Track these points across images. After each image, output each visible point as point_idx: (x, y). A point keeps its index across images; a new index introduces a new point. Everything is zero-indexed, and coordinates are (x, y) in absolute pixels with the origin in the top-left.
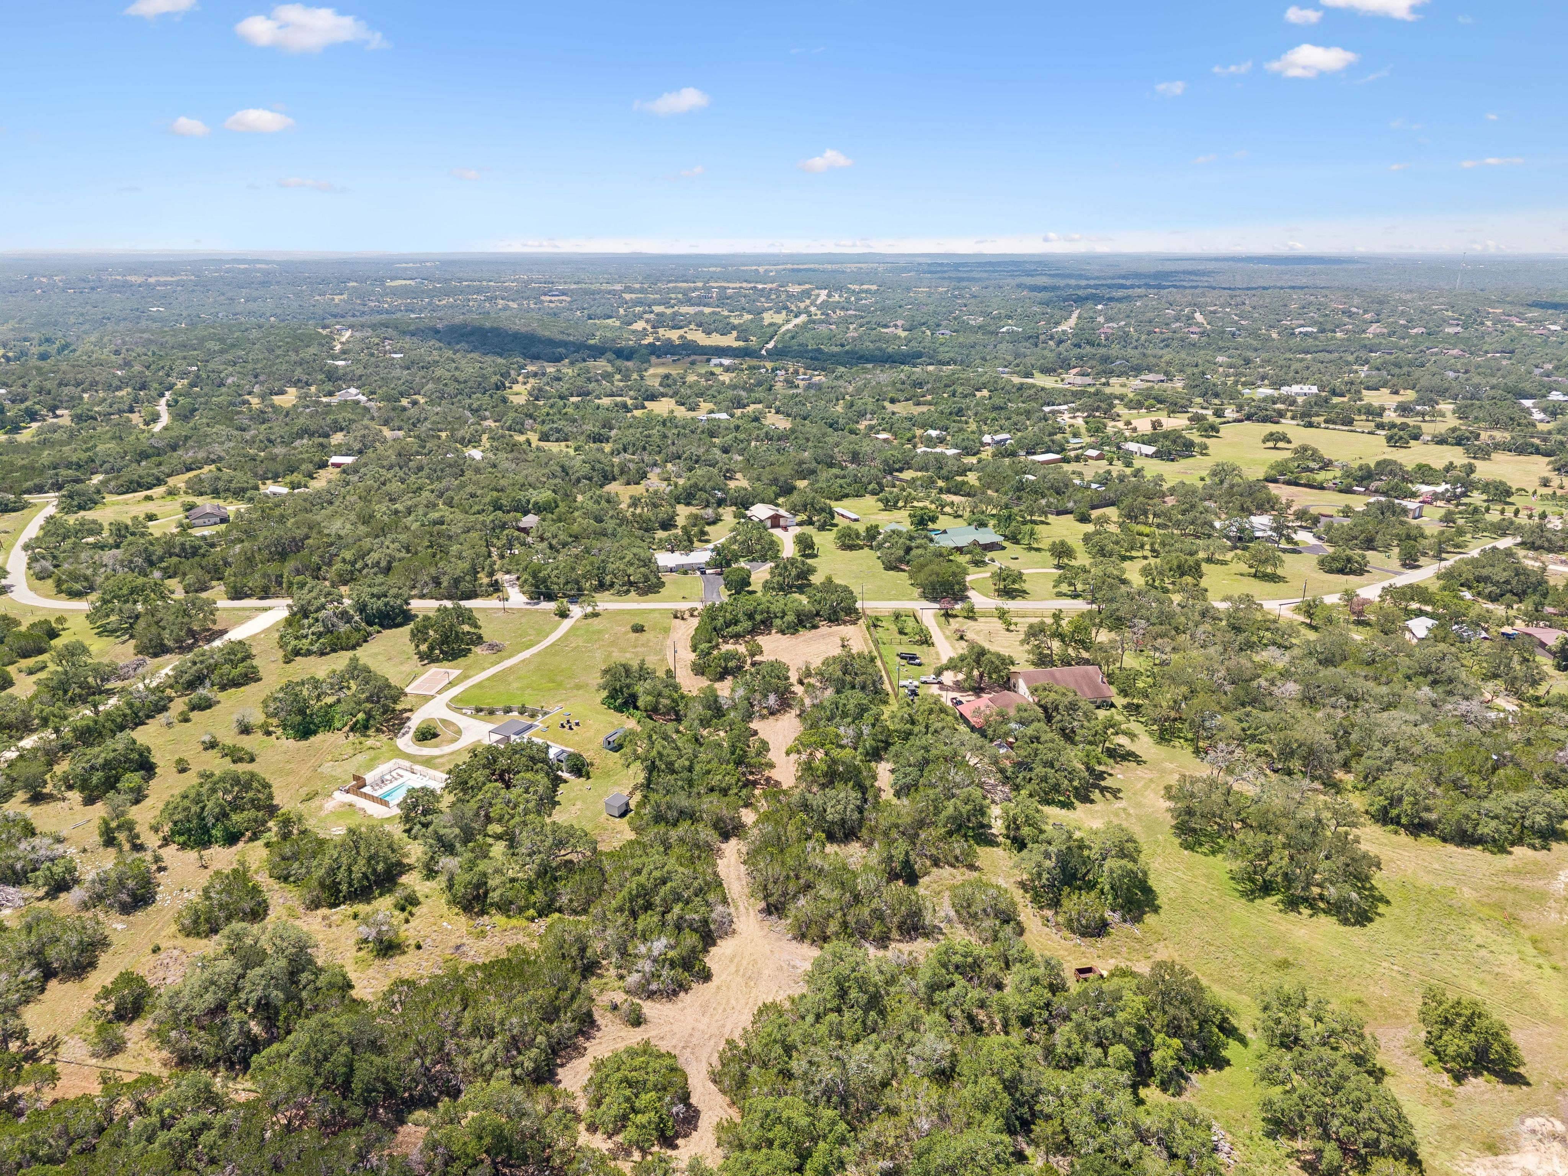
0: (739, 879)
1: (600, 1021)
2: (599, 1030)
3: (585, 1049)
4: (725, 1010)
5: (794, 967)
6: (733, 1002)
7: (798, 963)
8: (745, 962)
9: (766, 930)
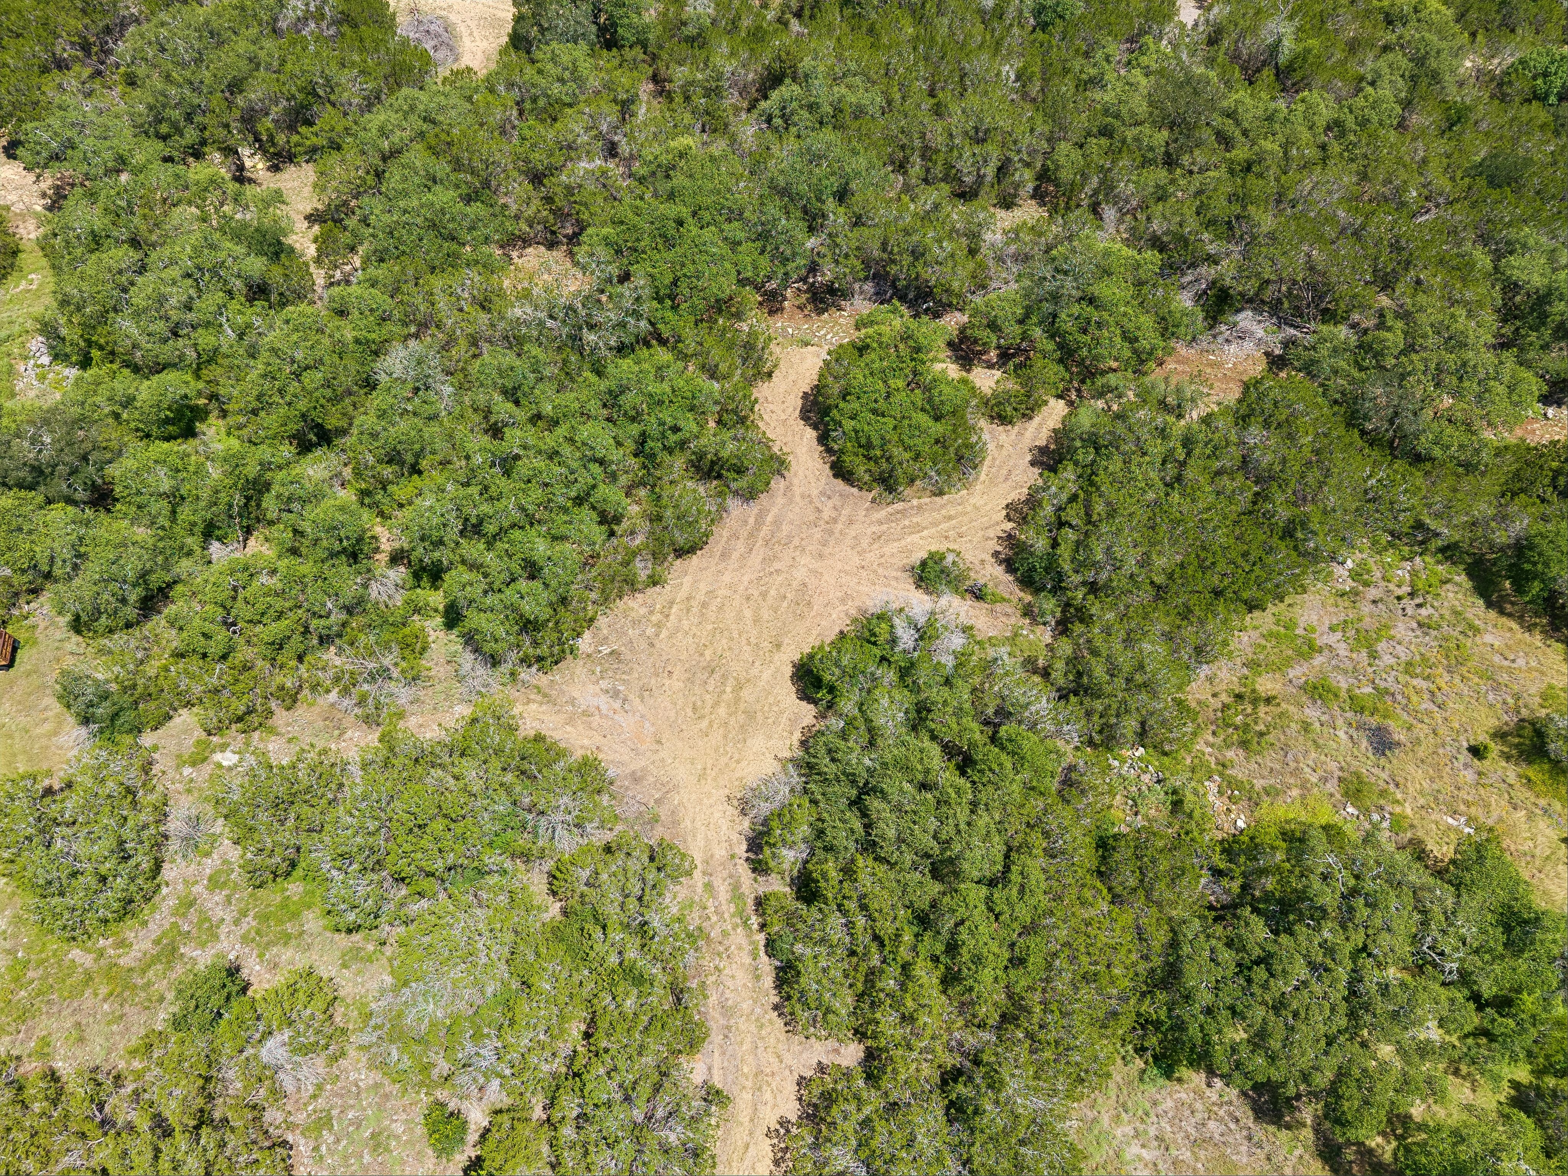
0: (726, 1010)
1: (999, 571)
2: (996, 554)
3: (1008, 518)
4: (764, 595)
5: (616, 694)
6: (748, 613)
7: (604, 702)
8: (722, 711)
9: (663, 812)
